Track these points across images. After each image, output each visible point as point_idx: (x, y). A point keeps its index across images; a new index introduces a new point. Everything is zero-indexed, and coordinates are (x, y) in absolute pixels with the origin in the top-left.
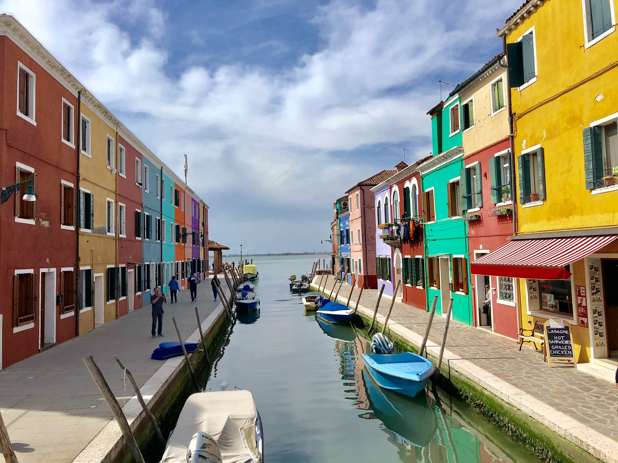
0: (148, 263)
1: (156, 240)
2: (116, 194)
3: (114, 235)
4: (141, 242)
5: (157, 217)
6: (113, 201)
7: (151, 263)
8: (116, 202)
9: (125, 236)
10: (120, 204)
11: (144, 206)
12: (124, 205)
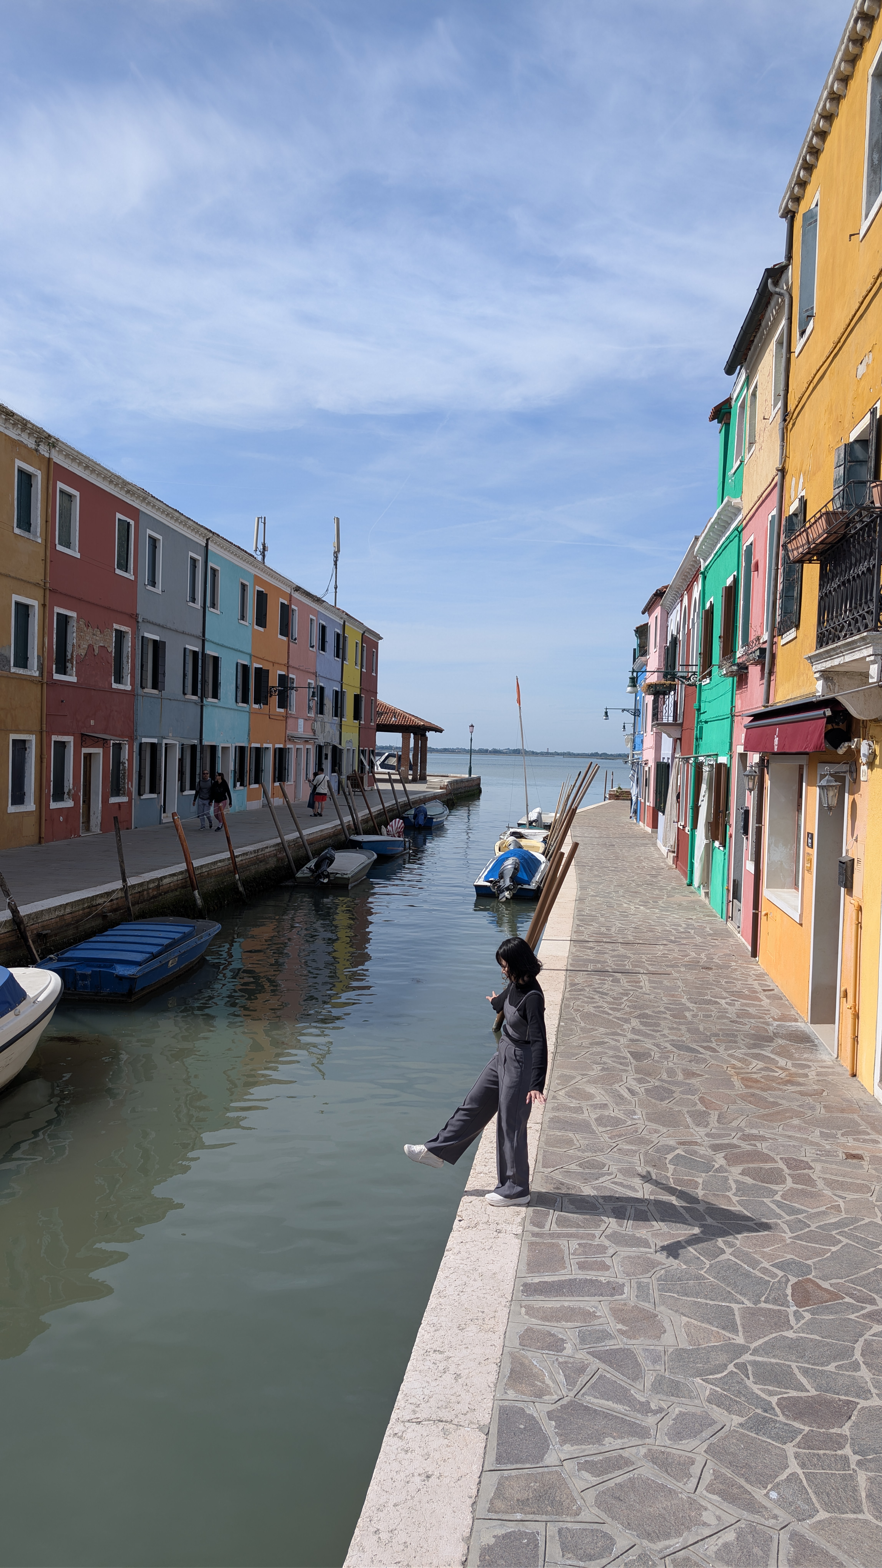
0: (155, 741)
1: (184, 694)
2: (45, 589)
3: (37, 674)
4: (132, 694)
5: (187, 646)
6: (34, 603)
7: (165, 741)
8: (44, 605)
9: (74, 679)
10: (57, 610)
11: (140, 620)
12: (73, 614)
